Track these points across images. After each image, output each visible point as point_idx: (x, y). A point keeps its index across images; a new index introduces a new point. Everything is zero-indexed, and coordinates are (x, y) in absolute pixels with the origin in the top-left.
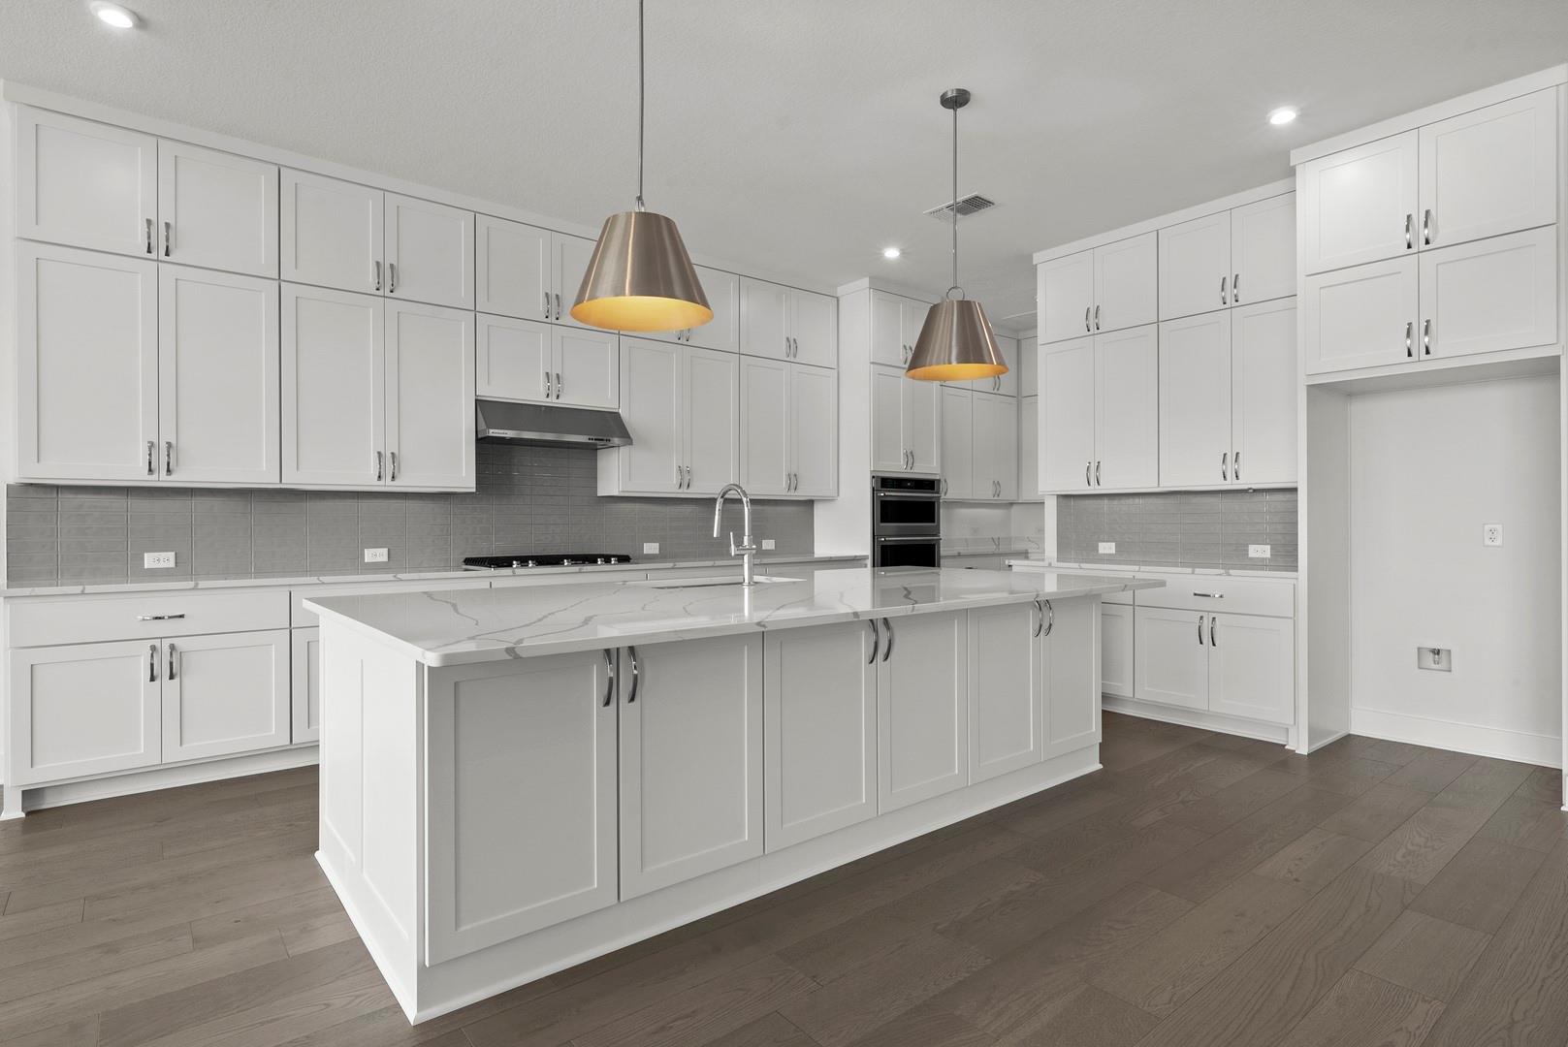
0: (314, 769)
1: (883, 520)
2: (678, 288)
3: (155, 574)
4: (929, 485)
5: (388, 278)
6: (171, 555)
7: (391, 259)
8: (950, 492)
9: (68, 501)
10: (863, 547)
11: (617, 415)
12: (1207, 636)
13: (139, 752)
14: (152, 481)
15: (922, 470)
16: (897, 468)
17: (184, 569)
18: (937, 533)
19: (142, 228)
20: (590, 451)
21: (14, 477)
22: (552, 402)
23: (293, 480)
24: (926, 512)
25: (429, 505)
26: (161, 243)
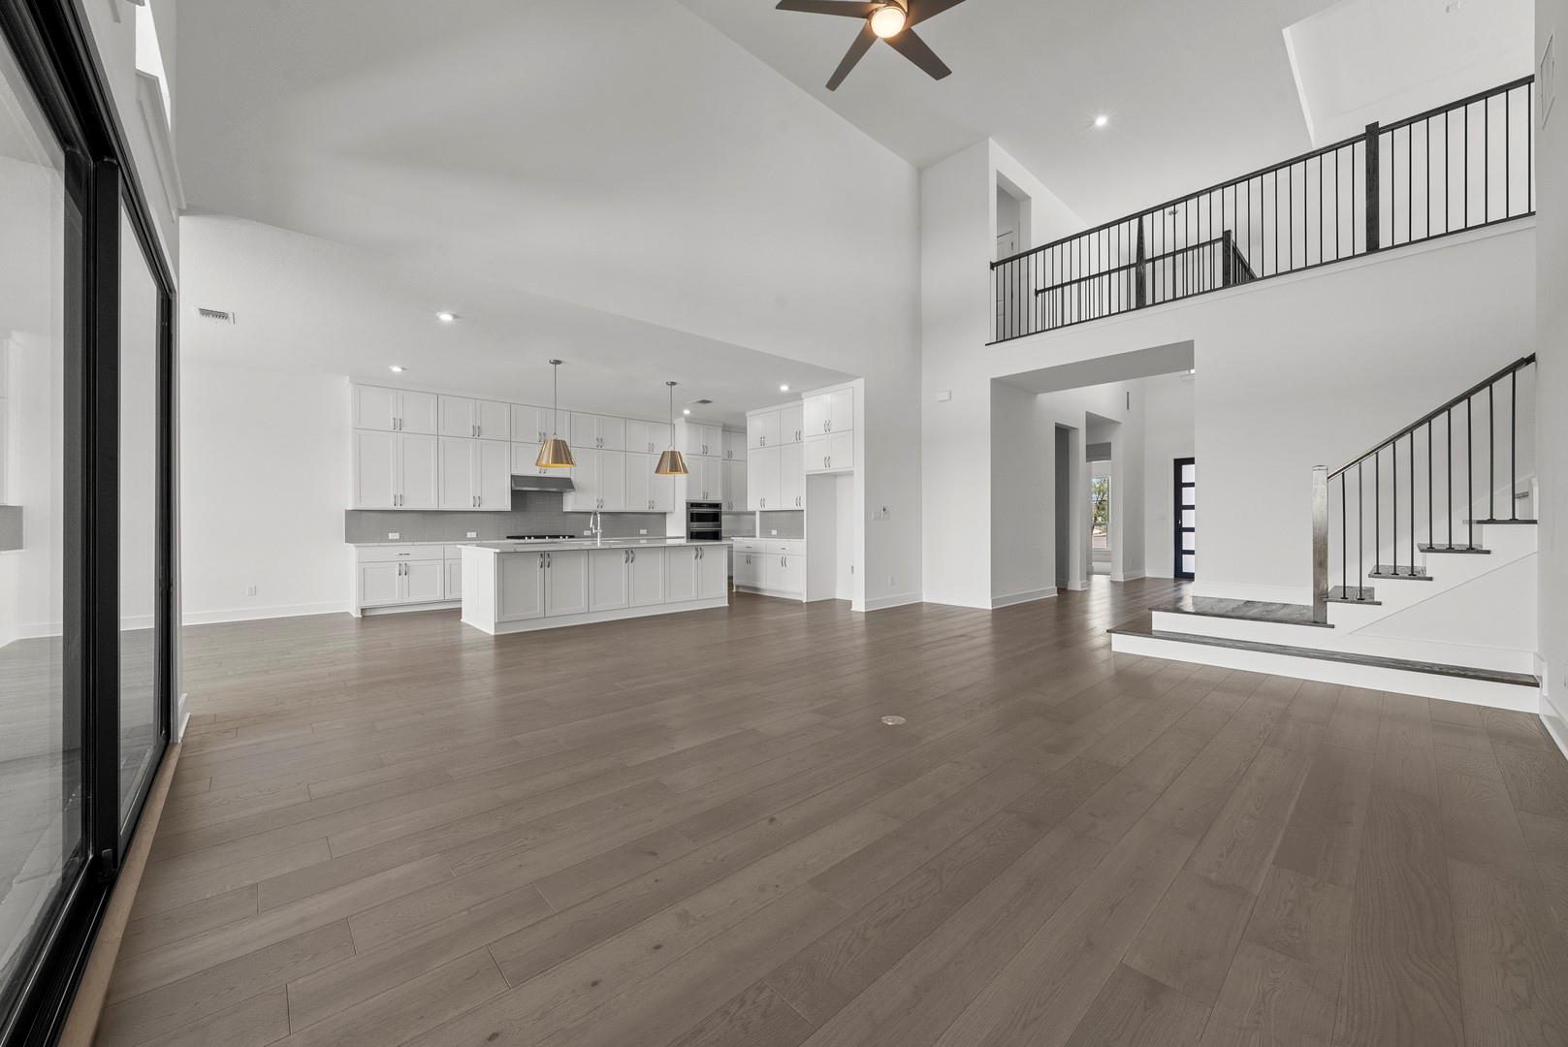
0: (461, 608)
1: (692, 521)
2: (564, 461)
3: (392, 541)
4: (717, 506)
5: (477, 431)
6: (398, 534)
7: (478, 424)
8: (724, 509)
9: (364, 514)
10: (683, 533)
11: (570, 479)
12: (783, 563)
13: (396, 599)
14: (395, 508)
15: (712, 499)
16: (699, 498)
17: (402, 539)
18: (720, 527)
19: (392, 421)
20: (561, 493)
21: (350, 507)
22: (542, 475)
23: (443, 507)
24: (716, 517)
25: (492, 516)
26: (399, 425)
